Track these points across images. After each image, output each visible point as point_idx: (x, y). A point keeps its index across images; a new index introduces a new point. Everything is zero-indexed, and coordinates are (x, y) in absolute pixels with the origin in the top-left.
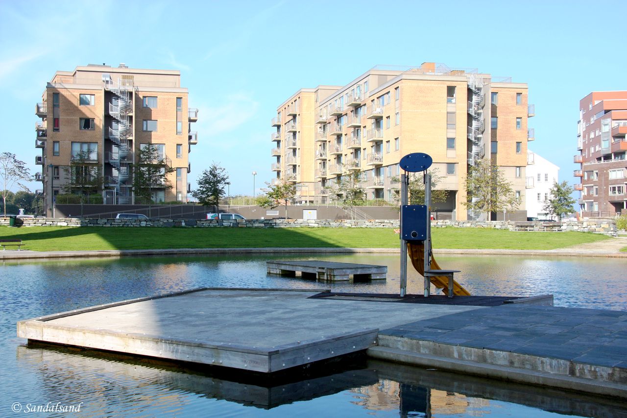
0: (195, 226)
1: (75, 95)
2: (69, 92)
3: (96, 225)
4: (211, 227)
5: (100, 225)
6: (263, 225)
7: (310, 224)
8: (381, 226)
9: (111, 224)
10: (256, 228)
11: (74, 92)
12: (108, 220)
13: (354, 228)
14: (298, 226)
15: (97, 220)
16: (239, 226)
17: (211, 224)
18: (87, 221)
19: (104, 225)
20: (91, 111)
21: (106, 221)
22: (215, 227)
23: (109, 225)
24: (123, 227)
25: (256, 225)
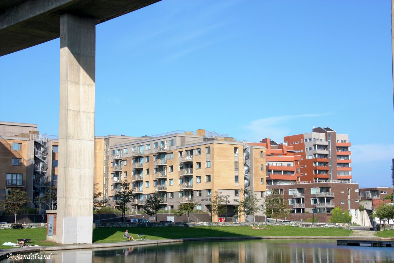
0: (152, 226)
1: (9, 143)
2: (5, 141)
3: (105, 227)
4: (160, 227)
5: (107, 227)
6: (183, 225)
7: (204, 225)
8: (236, 225)
9: (113, 226)
10: (180, 227)
11: (9, 141)
12: (111, 223)
13: (224, 226)
14: (199, 226)
15: (106, 223)
16: (173, 226)
17: (160, 225)
18: (101, 224)
19: (109, 227)
20: (19, 154)
21: (110, 224)
22: (161, 227)
23: (111, 227)
24: (118, 227)
25: (180, 225)
